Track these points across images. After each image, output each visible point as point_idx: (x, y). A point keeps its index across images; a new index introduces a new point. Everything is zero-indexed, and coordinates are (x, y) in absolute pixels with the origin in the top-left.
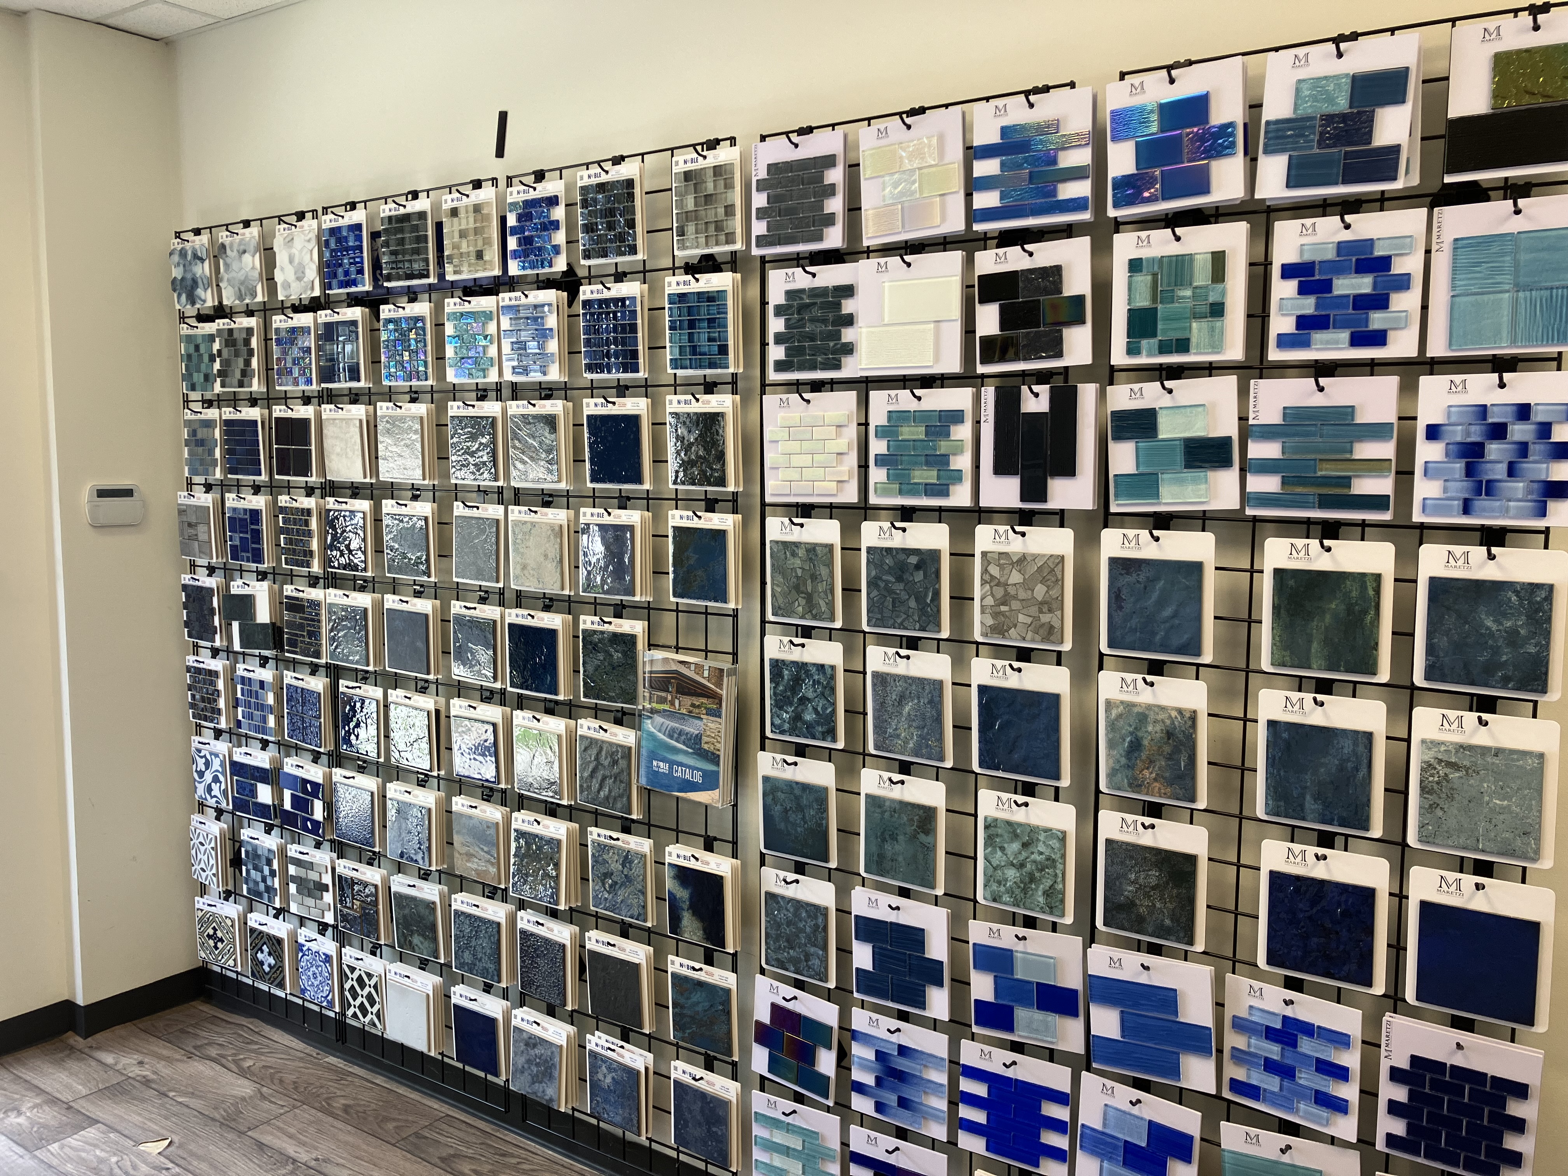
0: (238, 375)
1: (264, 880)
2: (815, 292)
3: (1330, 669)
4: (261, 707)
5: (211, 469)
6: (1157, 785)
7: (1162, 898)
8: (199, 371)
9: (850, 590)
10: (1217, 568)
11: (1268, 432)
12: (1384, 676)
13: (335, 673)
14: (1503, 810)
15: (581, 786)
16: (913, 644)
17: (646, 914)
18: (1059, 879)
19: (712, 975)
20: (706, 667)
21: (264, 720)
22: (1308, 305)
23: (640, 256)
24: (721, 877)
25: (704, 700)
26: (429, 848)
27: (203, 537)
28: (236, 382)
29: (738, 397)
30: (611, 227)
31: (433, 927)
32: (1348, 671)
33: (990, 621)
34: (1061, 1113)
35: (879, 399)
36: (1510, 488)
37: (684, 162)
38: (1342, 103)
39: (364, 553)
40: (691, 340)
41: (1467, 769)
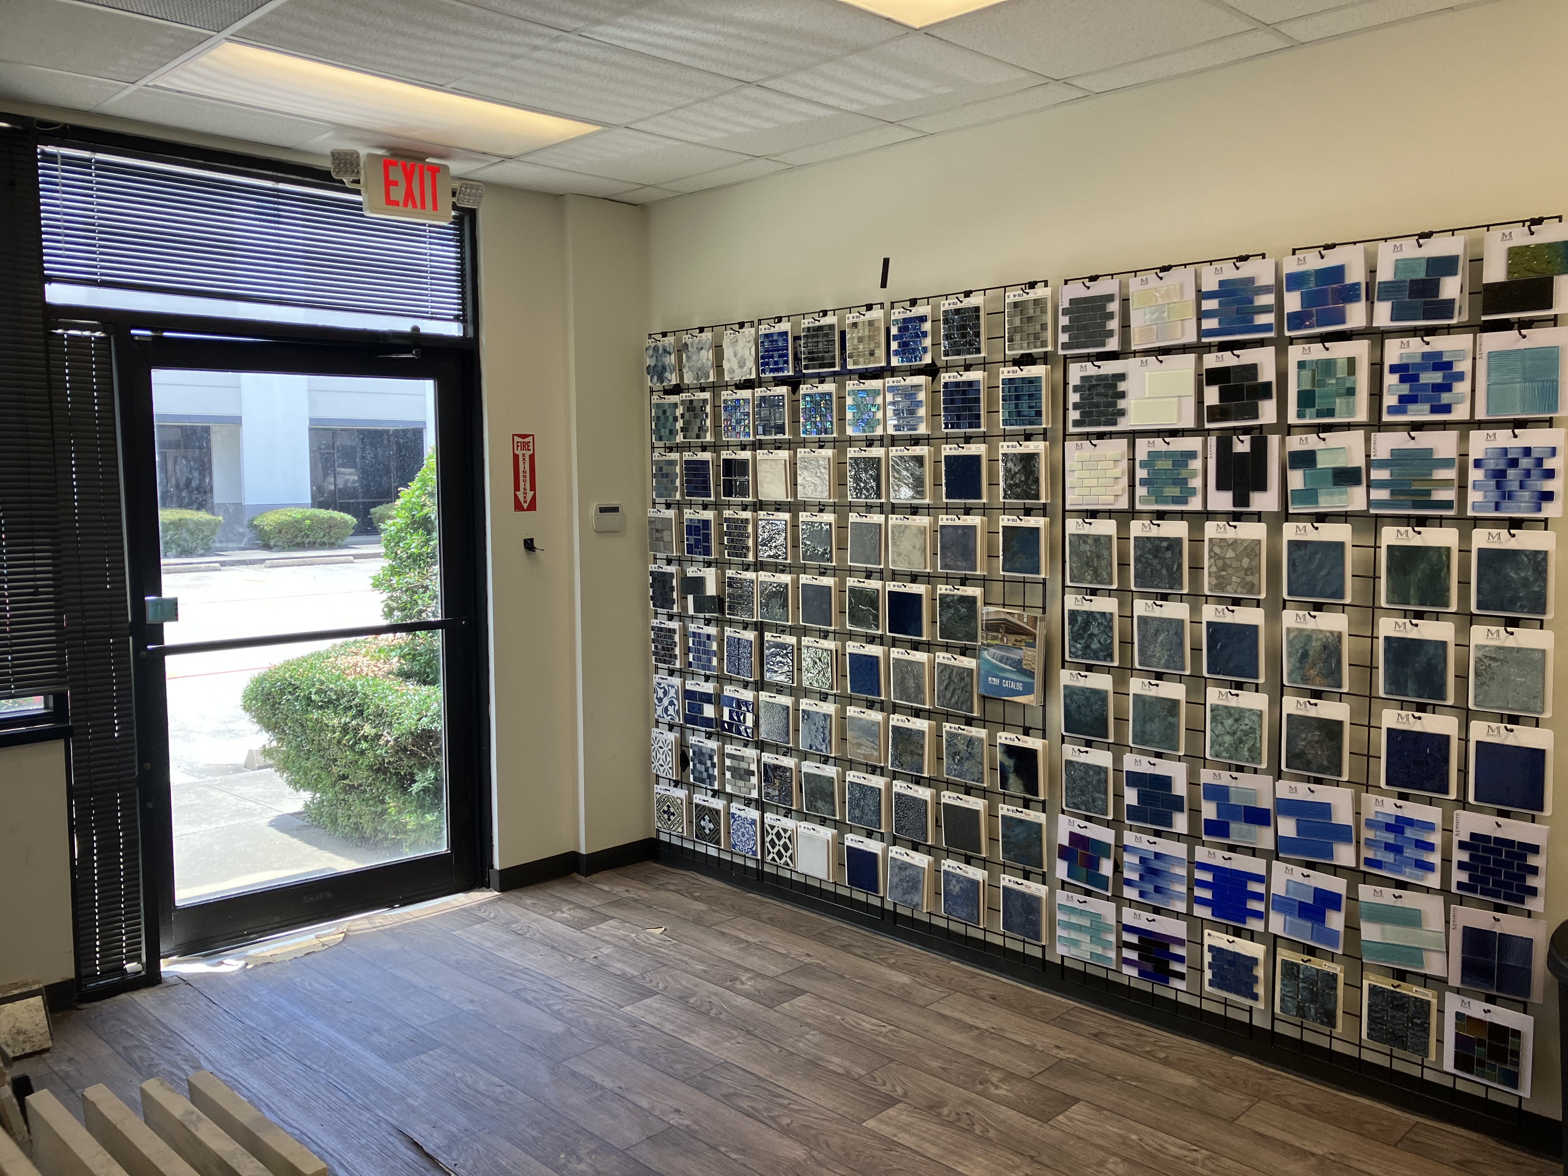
0: (696, 430)
1: (707, 770)
2: (1100, 378)
3: (1422, 604)
4: (707, 652)
5: (673, 493)
6: (1318, 679)
7: (1322, 747)
8: (665, 427)
9: (1123, 565)
10: (1353, 546)
11: (1382, 464)
12: (1453, 608)
13: (760, 628)
14: (1522, 684)
15: (938, 696)
16: (1165, 597)
17: (983, 778)
18: (1258, 740)
19: (1029, 815)
20: (1025, 616)
21: (710, 661)
22: (1405, 389)
23: (983, 355)
24: (1036, 750)
25: (1024, 637)
26: (830, 741)
27: (667, 538)
28: (694, 435)
29: (1048, 443)
30: (964, 336)
31: (832, 794)
32: (1432, 605)
33: (1214, 582)
34: (1260, 888)
35: (1141, 443)
36: (1522, 496)
37: (1012, 296)
38: (1421, 275)
39: (786, 548)
40: (1017, 406)
41: (1501, 661)
